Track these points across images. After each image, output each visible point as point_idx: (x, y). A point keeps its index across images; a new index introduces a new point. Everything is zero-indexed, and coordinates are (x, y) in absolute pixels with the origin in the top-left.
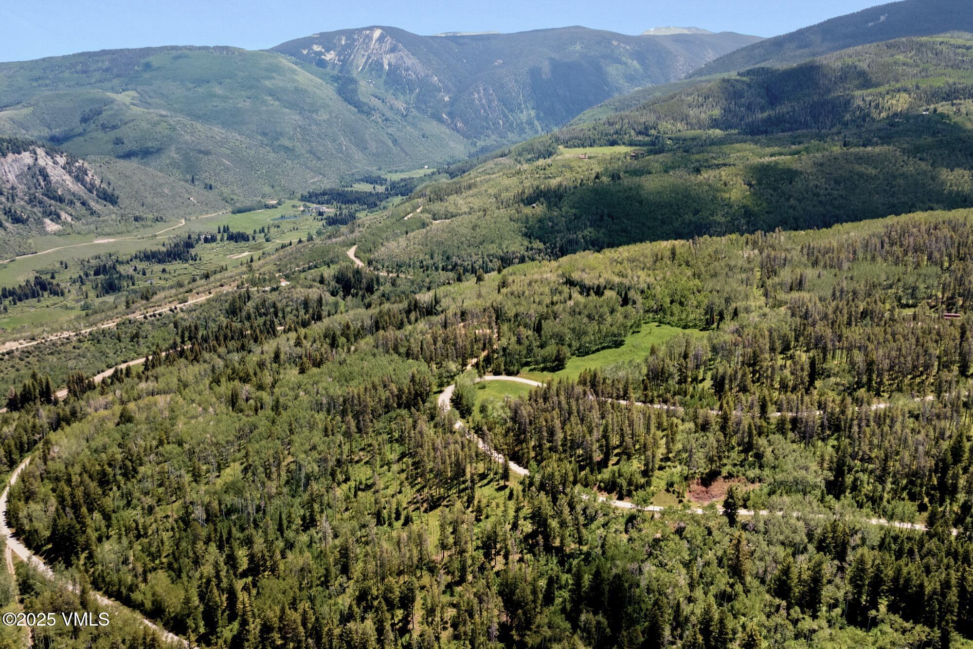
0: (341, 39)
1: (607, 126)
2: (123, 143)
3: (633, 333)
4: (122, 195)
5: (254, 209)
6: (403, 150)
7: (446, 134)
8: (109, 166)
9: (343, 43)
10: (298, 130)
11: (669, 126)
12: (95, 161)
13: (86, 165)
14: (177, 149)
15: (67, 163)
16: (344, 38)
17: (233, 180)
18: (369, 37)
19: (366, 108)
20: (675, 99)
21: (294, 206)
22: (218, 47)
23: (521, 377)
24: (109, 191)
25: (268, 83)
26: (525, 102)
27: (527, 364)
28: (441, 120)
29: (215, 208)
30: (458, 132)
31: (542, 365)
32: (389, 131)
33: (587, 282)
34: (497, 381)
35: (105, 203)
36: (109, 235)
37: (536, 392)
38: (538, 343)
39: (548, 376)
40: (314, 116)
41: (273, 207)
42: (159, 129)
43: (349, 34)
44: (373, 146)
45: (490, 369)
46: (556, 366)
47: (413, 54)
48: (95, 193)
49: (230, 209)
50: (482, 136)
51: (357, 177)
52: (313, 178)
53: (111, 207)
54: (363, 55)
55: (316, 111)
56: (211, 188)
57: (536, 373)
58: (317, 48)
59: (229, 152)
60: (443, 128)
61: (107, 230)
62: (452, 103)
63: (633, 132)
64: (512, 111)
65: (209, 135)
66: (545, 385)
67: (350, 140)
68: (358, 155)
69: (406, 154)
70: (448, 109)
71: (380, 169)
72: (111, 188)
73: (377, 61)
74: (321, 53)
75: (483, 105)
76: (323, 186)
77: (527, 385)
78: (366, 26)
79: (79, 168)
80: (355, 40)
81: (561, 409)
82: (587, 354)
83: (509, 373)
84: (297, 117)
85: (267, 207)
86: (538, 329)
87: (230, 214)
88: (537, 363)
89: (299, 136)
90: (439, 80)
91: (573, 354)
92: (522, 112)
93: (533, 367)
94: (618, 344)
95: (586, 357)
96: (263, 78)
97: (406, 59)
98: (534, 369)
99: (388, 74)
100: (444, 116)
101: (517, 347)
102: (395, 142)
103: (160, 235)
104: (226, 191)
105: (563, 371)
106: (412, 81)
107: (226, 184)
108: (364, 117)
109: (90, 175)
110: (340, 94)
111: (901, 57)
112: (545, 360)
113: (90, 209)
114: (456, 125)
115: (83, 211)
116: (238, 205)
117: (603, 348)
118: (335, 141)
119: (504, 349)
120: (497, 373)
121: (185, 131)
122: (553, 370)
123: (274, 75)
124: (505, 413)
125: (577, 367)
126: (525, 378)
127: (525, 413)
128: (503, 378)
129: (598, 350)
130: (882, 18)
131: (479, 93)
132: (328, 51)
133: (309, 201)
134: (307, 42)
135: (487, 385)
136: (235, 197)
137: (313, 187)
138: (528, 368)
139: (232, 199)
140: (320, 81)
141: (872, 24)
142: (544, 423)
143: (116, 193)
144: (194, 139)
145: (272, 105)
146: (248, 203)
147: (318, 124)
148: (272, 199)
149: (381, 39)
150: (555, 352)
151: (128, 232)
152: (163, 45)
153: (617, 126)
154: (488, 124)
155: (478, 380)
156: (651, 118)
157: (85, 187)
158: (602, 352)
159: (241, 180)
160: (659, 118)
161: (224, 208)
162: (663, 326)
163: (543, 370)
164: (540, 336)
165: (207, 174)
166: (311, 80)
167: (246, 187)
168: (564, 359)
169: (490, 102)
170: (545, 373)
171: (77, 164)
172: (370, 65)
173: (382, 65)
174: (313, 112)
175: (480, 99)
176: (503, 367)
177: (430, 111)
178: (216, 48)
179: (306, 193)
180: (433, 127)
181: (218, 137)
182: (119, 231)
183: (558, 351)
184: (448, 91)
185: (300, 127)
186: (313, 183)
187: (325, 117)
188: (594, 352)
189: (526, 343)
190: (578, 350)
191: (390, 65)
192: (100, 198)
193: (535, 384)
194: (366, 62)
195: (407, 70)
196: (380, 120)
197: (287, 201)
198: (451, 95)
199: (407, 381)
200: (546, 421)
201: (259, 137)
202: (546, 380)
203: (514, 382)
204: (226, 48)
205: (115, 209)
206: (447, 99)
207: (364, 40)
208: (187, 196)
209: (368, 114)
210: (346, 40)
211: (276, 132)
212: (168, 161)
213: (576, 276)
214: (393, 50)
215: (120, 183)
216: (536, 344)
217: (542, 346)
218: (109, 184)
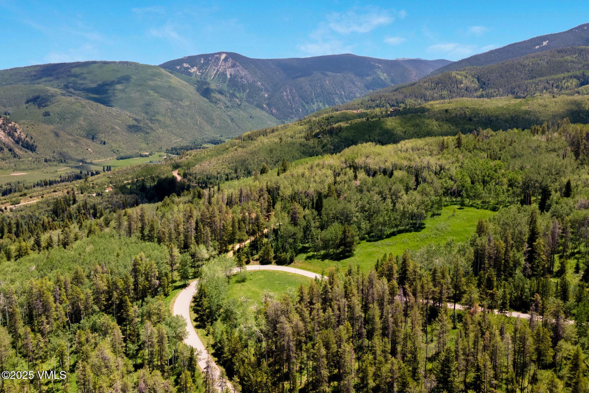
0: (201, 60)
1: (370, 102)
2: (49, 115)
3: (433, 215)
4: (39, 146)
5: (133, 157)
6: (237, 125)
7: (265, 116)
8: (34, 127)
9: (202, 62)
10: (169, 111)
11: (413, 102)
12: (24, 124)
13: (17, 125)
14: (85, 119)
15: (3, 124)
16: (202, 59)
17: (120, 139)
18: (219, 59)
19: (214, 100)
20: (416, 85)
21: (160, 156)
22: (121, 62)
23: (295, 267)
24: (31, 142)
25: (151, 83)
26: (316, 98)
27: (304, 250)
28: (262, 108)
29: (105, 156)
30: (273, 115)
31: (322, 252)
32: (229, 114)
33: (373, 166)
34: (262, 272)
35: (26, 150)
36: (24, 170)
37: (311, 288)
38: (317, 224)
39: (331, 265)
40: (180, 103)
41: (146, 156)
42: (74, 107)
43: (206, 57)
44: (217, 123)
45: (256, 257)
46: (341, 253)
47: (245, 69)
48: (21, 144)
49: (115, 157)
50: (289, 118)
51: (206, 140)
52: (177, 139)
53: (31, 153)
54: (214, 69)
55: (182, 100)
56: (104, 143)
57: (315, 261)
58: (185, 65)
59: (120, 122)
60: (264, 113)
61: (23, 167)
62: (269, 98)
63: (388, 105)
64: (307, 103)
65: (108, 111)
66: (326, 277)
67: (203, 118)
68: (208, 127)
69: (239, 128)
70: (267, 102)
71: (221, 136)
72: (33, 141)
73: (223, 73)
74: (188, 68)
75: (289, 100)
76: (182, 145)
77: (303, 277)
78: (216, 52)
79: (11, 127)
80: (210, 60)
81: (352, 319)
82: (380, 238)
83: (281, 262)
84: (169, 103)
85: (141, 156)
86: (318, 206)
87: (115, 160)
88: (316, 249)
89: (169, 114)
90: (262, 84)
91: (362, 239)
92: (314, 104)
93: (311, 254)
94: (419, 228)
95: (379, 242)
96: (149, 80)
97: (241, 72)
98: (313, 257)
99: (230, 80)
100: (265, 106)
101: (292, 229)
102: (232, 120)
103: (60, 171)
104: (115, 146)
105: (351, 258)
106: (244, 85)
107: (115, 141)
108: (213, 105)
109: (18, 132)
110: (198, 91)
111: (569, 58)
112: (326, 245)
113: (15, 154)
114: (272, 111)
115: (10, 154)
116: (122, 154)
117: (400, 232)
118: (193, 118)
119: (275, 231)
120: (264, 261)
121: (92, 108)
122: (338, 257)
123: (156, 78)
124: (258, 325)
125: (370, 255)
126: (301, 268)
127: (288, 328)
128: (273, 267)
129: (393, 234)
130: (545, 43)
131: (286, 92)
132: (192, 67)
133: (171, 153)
134: (180, 62)
135: (248, 277)
136: (120, 150)
137: (175, 145)
138: (304, 256)
139: (118, 151)
140: (186, 83)
141: (538, 47)
142: (323, 351)
143: (35, 144)
144: (97, 113)
145: (153, 96)
146: (129, 153)
147: (181, 107)
148: (146, 152)
149: (226, 60)
150: (340, 235)
151: (38, 168)
152: (87, 60)
153: (377, 102)
154: (292, 111)
155: (236, 270)
156: (400, 97)
157: (14, 140)
158: (399, 236)
159: (126, 139)
160: (405, 97)
161: (112, 156)
162: (466, 208)
163: (324, 257)
164: (320, 214)
165: (103, 135)
166: (180, 82)
167: (129, 144)
168: (352, 243)
169: (293, 98)
170: (327, 261)
171: (10, 125)
172: (219, 75)
173: (226, 75)
174: (179, 100)
175: (287, 96)
176: (272, 254)
177: (255, 103)
178: (121, 63)
179: (170, 149)
180: (257, 112)
181: (114, 113)
182: (32, 168)
183: (344, 232)
184: (267, 91)
185: (170, 109)
186: (175, 143)
187: (187, 103)
188: (388, 236)
189: (303, 223)
190: (368, 233)
191: (231, 75)
192: (24, 147)
193: (312, 275)
194: (216, 74)
195: (241, 78)
196: (223, 107)
197: (156, 153)
198: (269, 93)
199: (127, 271)
200: (327, 346)
201: (143, 115)
202: (327, 270)
203: (286, 273)
204: (127, 63)
205: (33, 154)
206: (266, 95)
207: (215, 60)
208: (86, 148)
209: (216, 103)
210: (204, 61)
211: (154, 112)
212: (77, 127)
213: (360, 161)
214: (233, 66)
215: (39, 138)
216: (314, 224)
217: (322, 227)
218: (32, 138)
